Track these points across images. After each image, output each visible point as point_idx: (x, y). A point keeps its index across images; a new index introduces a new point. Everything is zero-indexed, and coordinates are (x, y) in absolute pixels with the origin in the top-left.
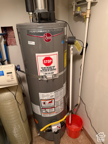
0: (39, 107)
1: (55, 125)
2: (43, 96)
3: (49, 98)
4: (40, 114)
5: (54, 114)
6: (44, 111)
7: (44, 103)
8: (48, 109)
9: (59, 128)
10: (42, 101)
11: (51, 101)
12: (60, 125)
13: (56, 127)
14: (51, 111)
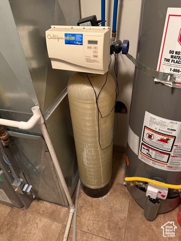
0: (137, 138)
1: (155, 187)
4: (136, 151)
6: (145, 151)
7: (150, 137)
8: (154, 152)
9: (163, 196)
10: (147, 131)
11: (165, 138)
12: (166, 193)
13: (156, 191)
14: (158, 158)
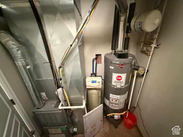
0: (108, 101)
1: (117, 115)
2: (112, 96)
3: (116, 98)
4: (108, 105)
5: (117, 108)
6: (111, 105)
7: (112, 100)
8: (114, 104)
9: (119, 118)
10: (111, 99)
11: (116, 100)
12: (120, 116)
13: (117, 116)
14: (115, 106)
